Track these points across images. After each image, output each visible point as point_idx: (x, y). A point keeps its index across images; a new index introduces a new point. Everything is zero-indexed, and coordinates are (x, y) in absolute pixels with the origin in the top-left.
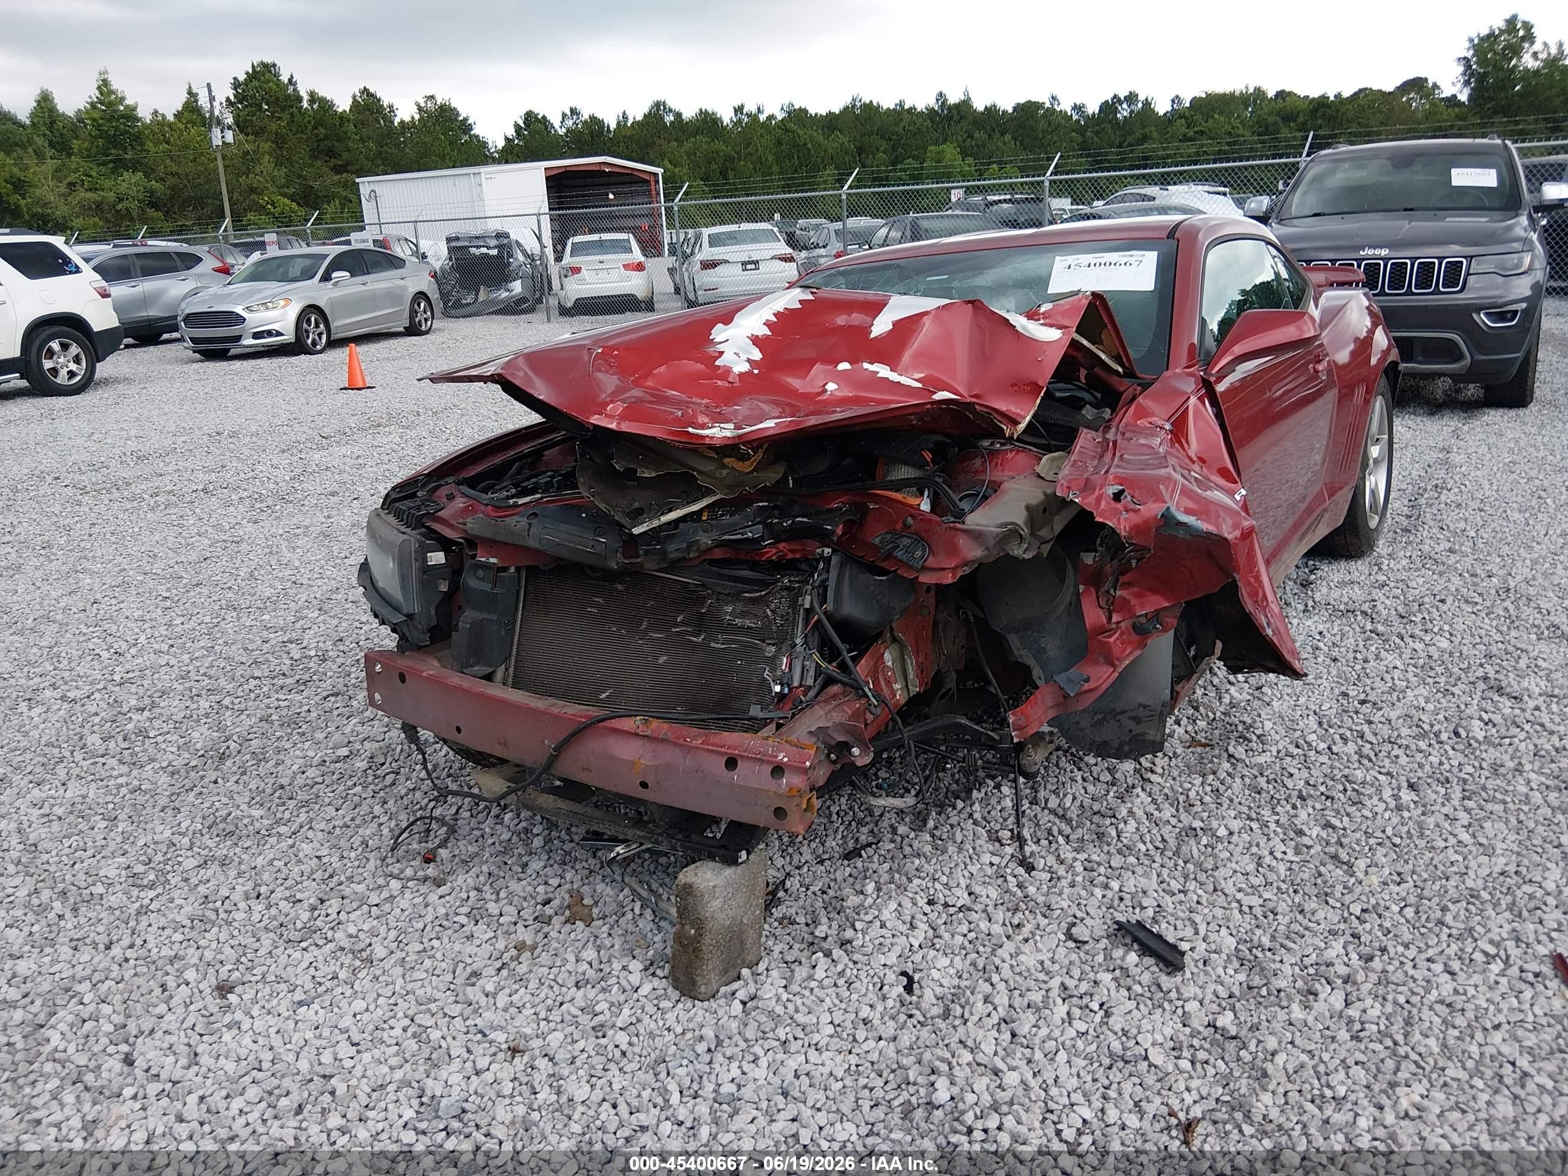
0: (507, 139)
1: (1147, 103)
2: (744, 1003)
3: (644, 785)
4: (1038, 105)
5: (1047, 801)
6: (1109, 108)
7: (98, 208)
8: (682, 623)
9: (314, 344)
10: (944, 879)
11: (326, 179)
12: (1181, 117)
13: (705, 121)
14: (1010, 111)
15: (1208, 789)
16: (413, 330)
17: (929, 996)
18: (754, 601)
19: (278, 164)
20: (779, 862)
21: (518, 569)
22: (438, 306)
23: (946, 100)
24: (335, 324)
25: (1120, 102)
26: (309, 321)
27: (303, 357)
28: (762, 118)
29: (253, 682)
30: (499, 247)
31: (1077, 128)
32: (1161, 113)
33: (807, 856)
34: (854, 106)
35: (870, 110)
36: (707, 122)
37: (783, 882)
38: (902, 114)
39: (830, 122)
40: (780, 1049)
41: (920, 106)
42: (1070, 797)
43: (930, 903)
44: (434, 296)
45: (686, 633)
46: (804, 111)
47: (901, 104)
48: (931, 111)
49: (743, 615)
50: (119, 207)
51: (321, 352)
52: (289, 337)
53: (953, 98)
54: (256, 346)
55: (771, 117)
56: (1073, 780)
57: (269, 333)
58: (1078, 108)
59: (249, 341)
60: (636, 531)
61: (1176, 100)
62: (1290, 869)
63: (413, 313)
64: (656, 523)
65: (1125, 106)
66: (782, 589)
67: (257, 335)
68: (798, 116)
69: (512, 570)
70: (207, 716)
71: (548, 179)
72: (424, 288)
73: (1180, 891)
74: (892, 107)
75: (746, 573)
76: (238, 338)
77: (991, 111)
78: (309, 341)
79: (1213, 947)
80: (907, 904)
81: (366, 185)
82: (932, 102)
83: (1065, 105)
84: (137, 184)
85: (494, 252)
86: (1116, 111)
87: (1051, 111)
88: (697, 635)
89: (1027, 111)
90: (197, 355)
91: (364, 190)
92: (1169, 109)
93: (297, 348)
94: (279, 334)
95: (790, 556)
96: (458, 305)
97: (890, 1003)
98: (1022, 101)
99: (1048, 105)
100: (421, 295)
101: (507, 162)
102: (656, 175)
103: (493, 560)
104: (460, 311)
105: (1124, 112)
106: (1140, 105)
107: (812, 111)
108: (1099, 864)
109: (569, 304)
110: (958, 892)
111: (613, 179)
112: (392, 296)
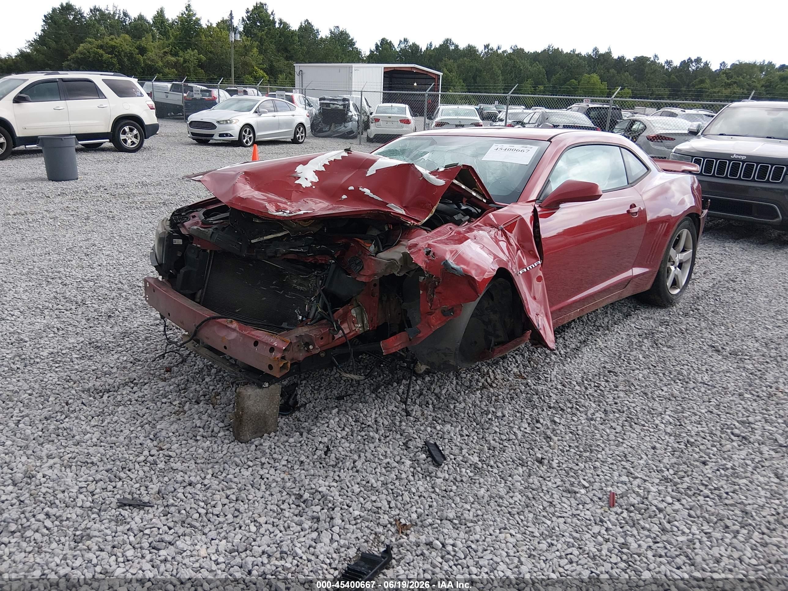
0: (371, 51)
1: (706, 64)
2: (256, 446)
3: (225, 347)
4: (647, 59)
5: (434, 389)
6: (685, 64)
7: (175, 65)
8: (275, 285)
9: (247, 142)
10: (365, 413)
11: (281, 63)
12: (723, 73)
13: (470, 51)
14: (632, 60)
15: (509, 396)
16: (295, 141)
17: (333, 455)
18: (304, 279)
19: (260, 52)
20: (308, 396)
21: (211, 251)
22: (308, 130)
23: (598, 51)
24: (258, 134)
25: (692, 62)
26: (246, 131)
27: (241, 148)
28: (500, 51)
29: (137, 288)
30: (344, 105)
31: (667, 72)
32: (714, 70)
33: (322, 395)
34: (549, 50)
35: (557, 52)
36: (471, 51)
37: (306, 404)
38: (573, 56)
39: (535, 57)
40: (260, 466)
41: (584, 53)
42: (446, 390)
43: (356, 421)
44: (308, 126)
45: (277, 289)
46: (522, 50)
47: (574, 51)
48: (590, 56)
49: (300, 285)
50: (185, 65)
51: (249, 146)
52: (236, 137)
53: (602, 51)
54: (220, 140)
55: (504, 52)
56: (451, 383)
57: (227, 135)
58: (669, 63)
59: (216, 137)
60: (253, 241)
61: (723, 64)
62: (524, 436)
63: (296, 133)
64: (262, 239)
65: (694, 64)
66: (315, 276)
67: (221, 135)
68: (518, 53)
69: (208, 251)
70: (113, 299)
71: (385, 73)
72: (303, 120)
73: (467, 435)
74: (569, 52)
75: (301, 267)
76: (212, 135)
77: (621, 59)
78: (245, 141)
79: (465, 460)
80: (344, 420)
81: (298, 67)
82: (590, 52)
83: (662, 61)
84: (194, 55)
85: (341, 107)
86: (688, 66)
87: (654, 63)
88: (280, 291)
89: (641, 61)
90: (195, 142)
91: (297, 70)
92: (719, 68)
93: (238, 143)
94: (231, 136)
95: (320, 262)
96: (321, 131)
97: (316, 457)
98: (639, 56)
99: (652, 59)
100: (301, 124)
101: (369, 63)
102: (439, 76)
103: (199, 246)
104: (321, 134)
105: (693, 67)
106: (702, 65)
107: (526, 50)
108: (440, 419)
109: (372, 137)
110: (369, 419)
111: (417, 76)
112: (287, 124)
